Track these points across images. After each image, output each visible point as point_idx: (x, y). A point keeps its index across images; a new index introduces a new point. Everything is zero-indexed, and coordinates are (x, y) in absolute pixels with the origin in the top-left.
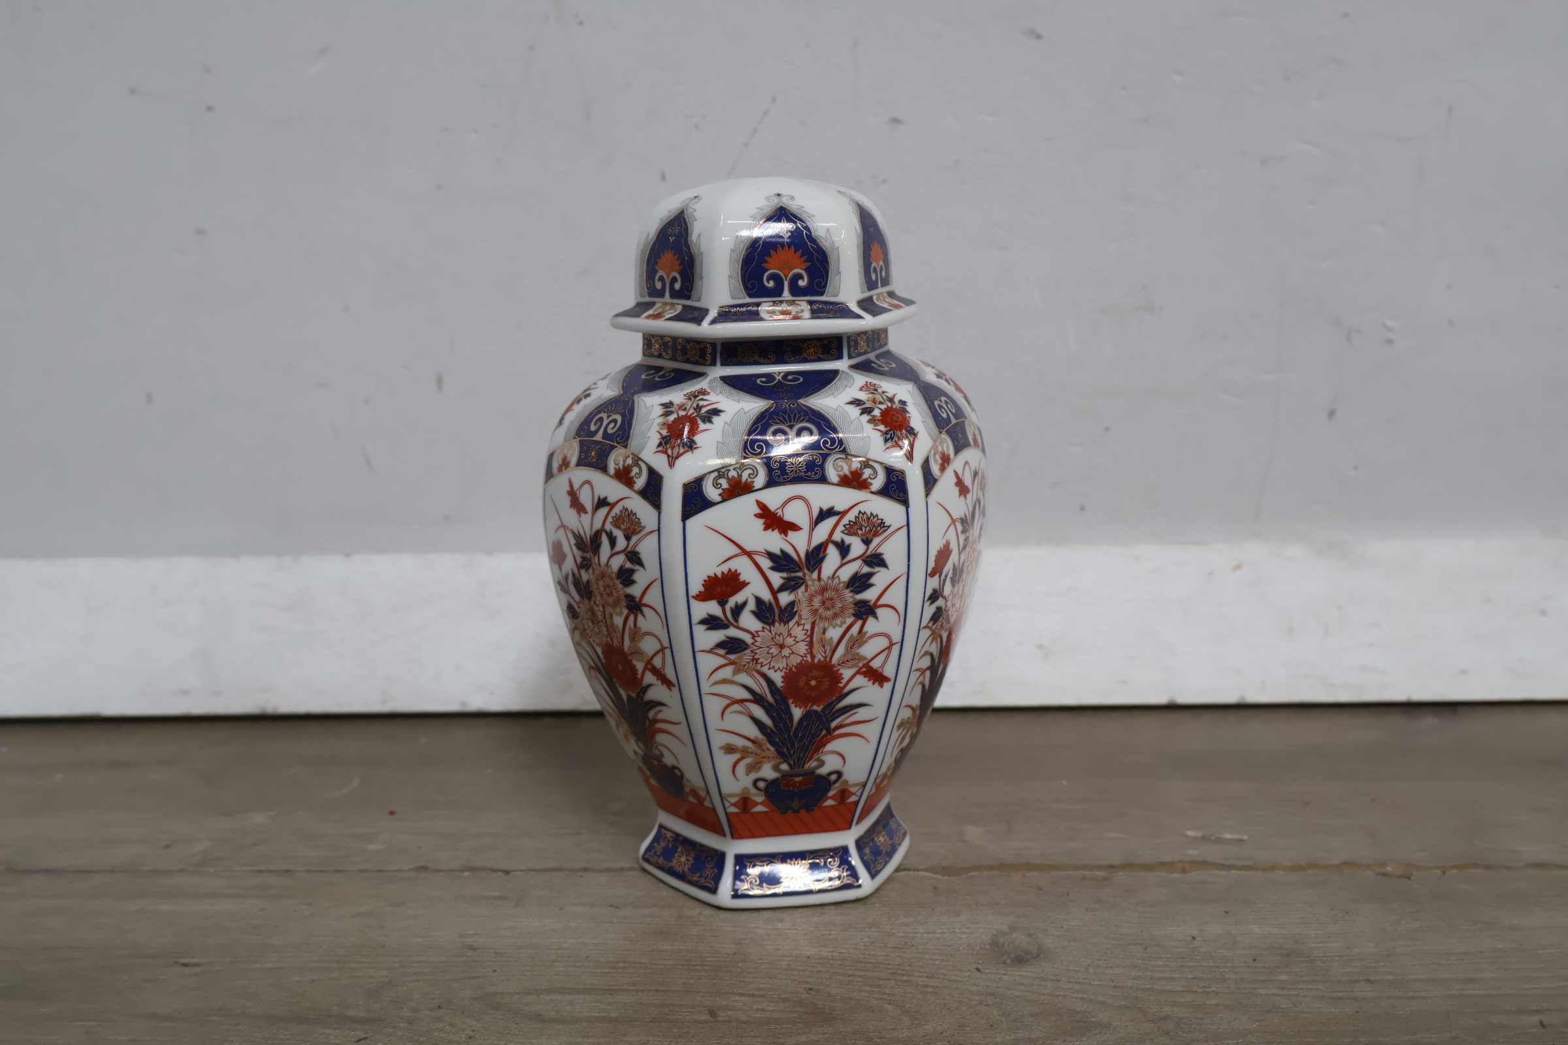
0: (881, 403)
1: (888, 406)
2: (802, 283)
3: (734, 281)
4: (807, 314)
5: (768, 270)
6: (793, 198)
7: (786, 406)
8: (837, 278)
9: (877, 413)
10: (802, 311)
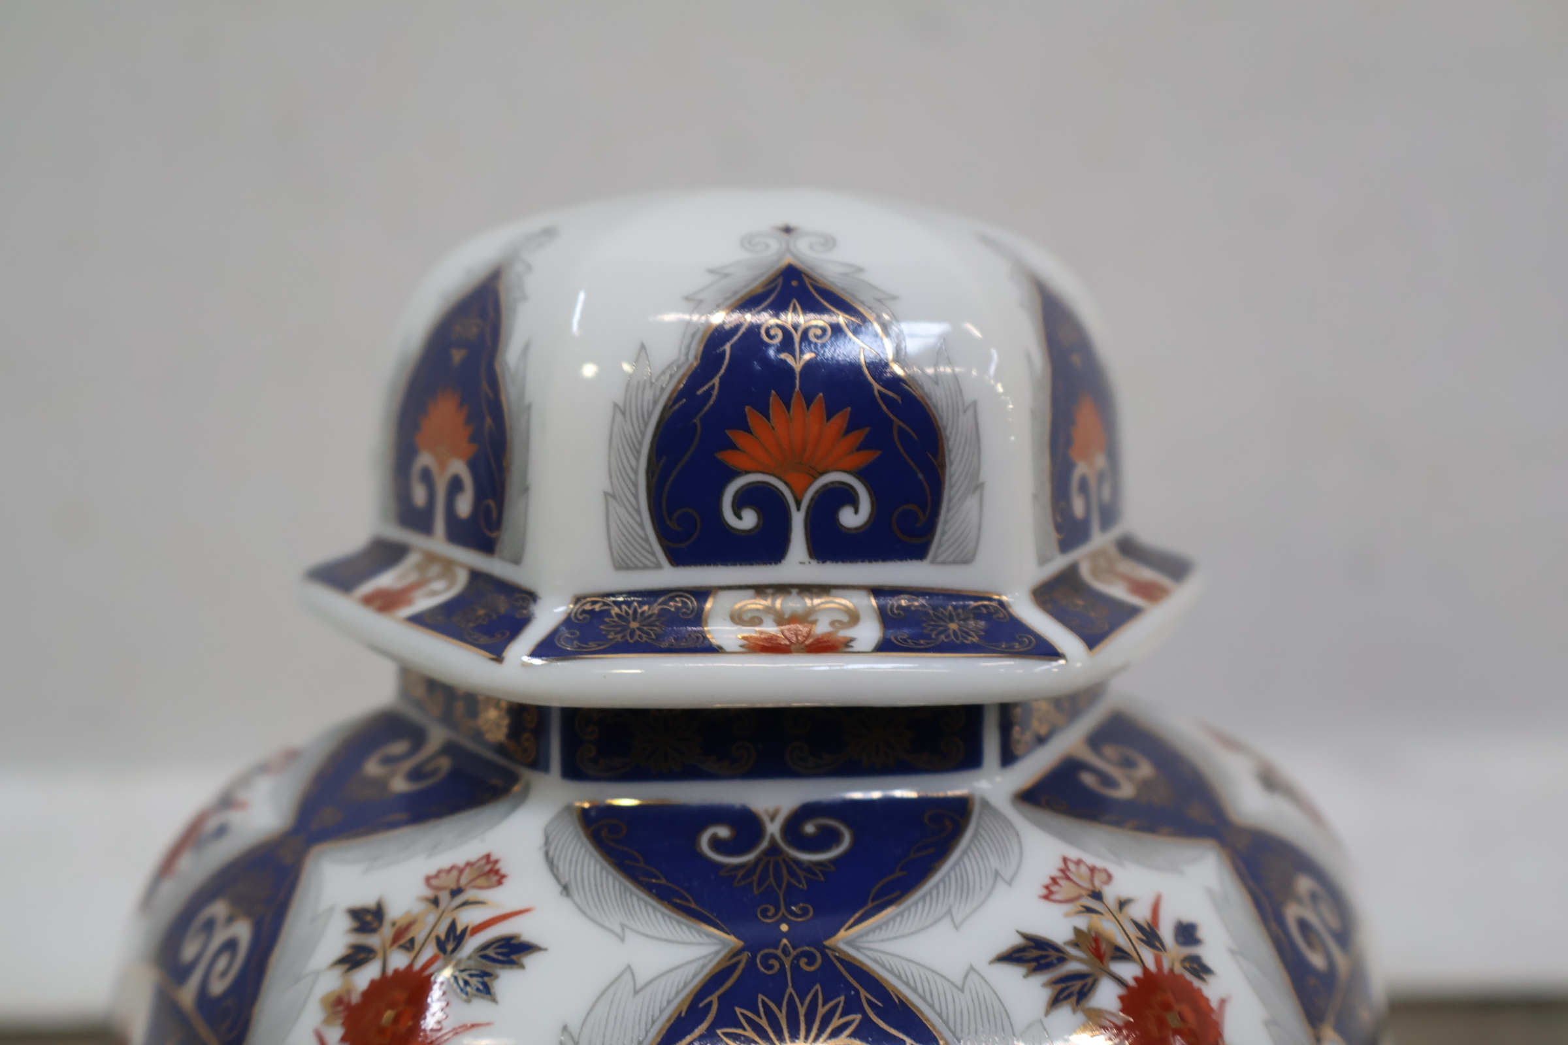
0: (1121, 955)
1: (1145, 970)
2: (851, 519)
3: (621, 511)
4: (868, 632)
5: (734, 474)
6: (829, 242)
7: (782, 965)
8: (971, 503)
9: (1107, 996)
10: (854, 618)
